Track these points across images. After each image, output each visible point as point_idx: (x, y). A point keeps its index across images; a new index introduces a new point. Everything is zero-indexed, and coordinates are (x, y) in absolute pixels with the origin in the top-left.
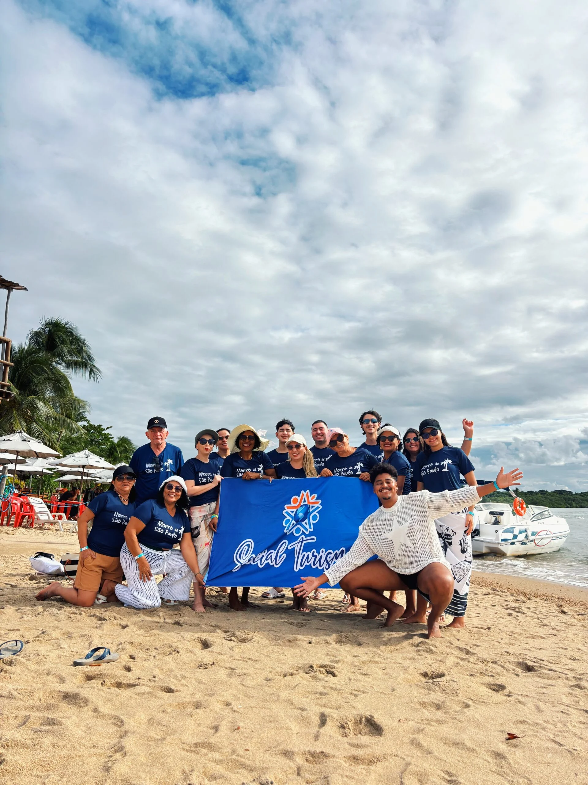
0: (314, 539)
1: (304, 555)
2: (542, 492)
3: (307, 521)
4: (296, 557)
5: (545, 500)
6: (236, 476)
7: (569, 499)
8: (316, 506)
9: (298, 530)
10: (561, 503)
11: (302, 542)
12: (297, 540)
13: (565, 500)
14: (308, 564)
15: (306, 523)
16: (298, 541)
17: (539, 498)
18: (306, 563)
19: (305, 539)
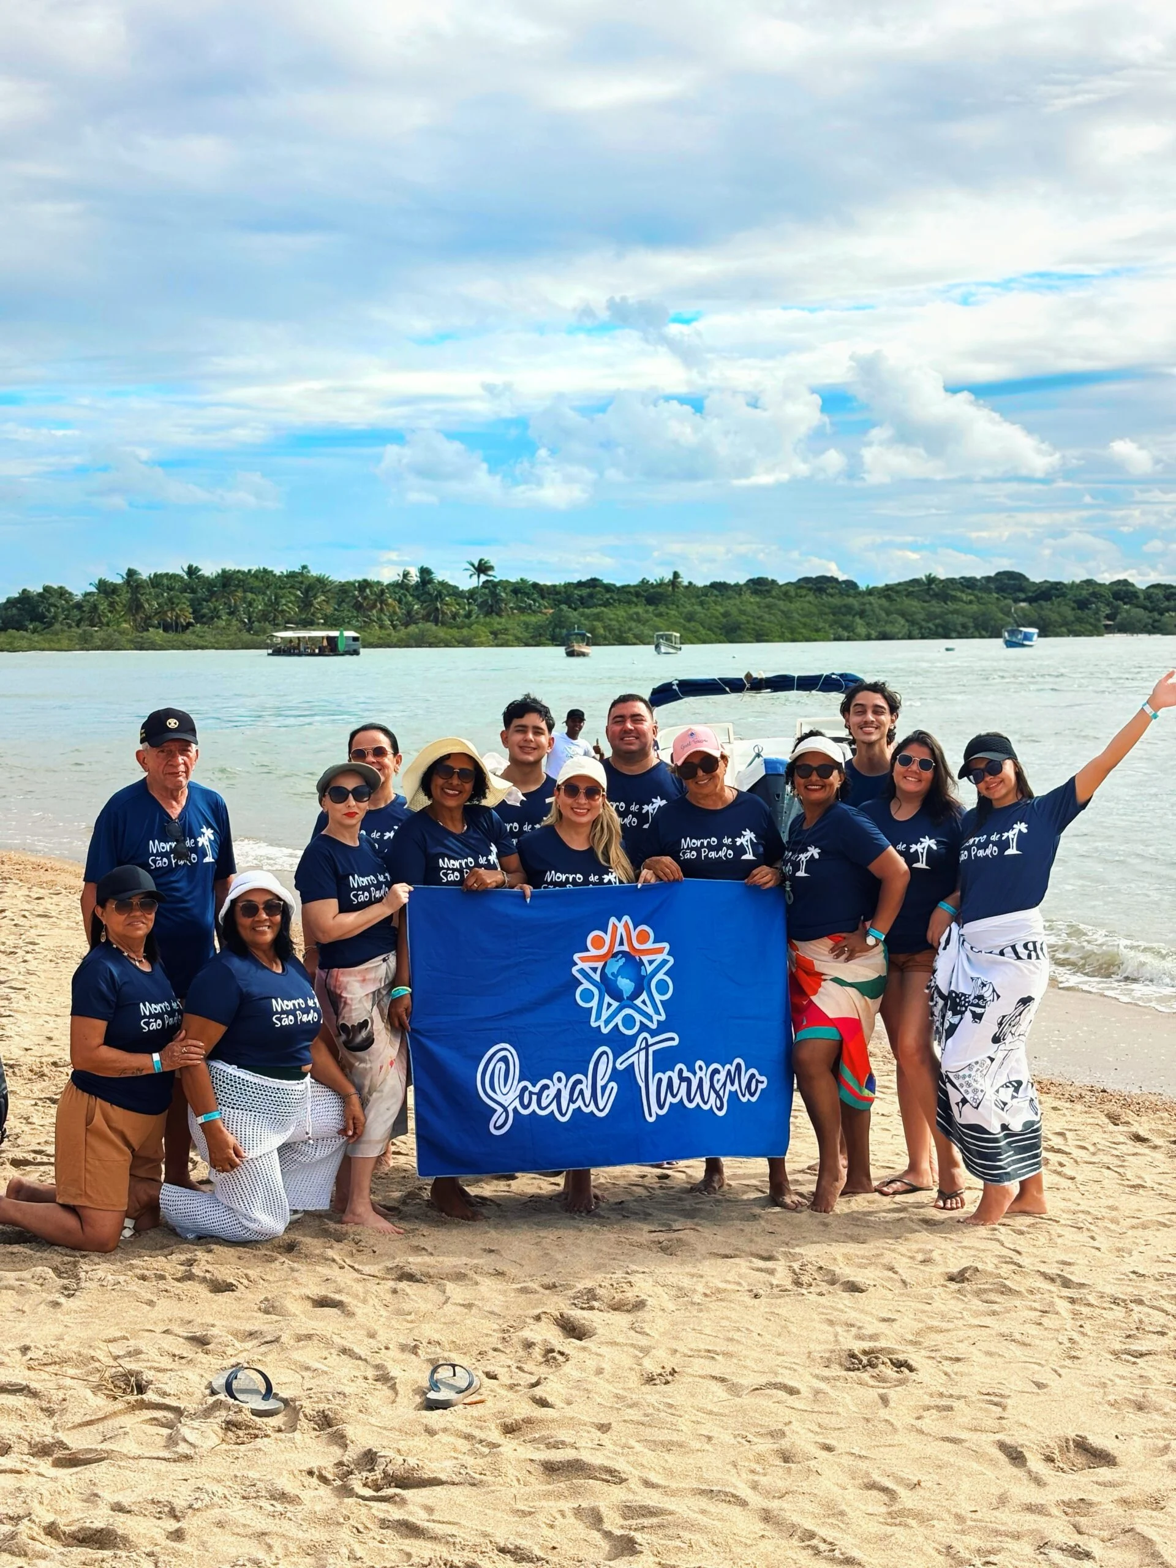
0: (673, 1039)
1: (660, 1080)
2: (760, 586)
3: (644, 996)
4: (642, 1085)
5: (767, 616)
6: (439, 881)
7: (849, 609)
8: (659, 958)
9: (629, 1021)
10: (821, 625)
11: (647, 1048)
12: (634, 1045)
13: (834, 614)
14: (676, 1100)
15: (644, 1002)
16: (637, 1048)
17: (748, 608)
18: (670, 1099)
19: (650, 1041)
